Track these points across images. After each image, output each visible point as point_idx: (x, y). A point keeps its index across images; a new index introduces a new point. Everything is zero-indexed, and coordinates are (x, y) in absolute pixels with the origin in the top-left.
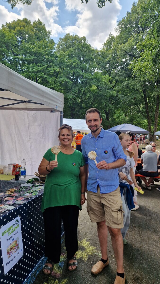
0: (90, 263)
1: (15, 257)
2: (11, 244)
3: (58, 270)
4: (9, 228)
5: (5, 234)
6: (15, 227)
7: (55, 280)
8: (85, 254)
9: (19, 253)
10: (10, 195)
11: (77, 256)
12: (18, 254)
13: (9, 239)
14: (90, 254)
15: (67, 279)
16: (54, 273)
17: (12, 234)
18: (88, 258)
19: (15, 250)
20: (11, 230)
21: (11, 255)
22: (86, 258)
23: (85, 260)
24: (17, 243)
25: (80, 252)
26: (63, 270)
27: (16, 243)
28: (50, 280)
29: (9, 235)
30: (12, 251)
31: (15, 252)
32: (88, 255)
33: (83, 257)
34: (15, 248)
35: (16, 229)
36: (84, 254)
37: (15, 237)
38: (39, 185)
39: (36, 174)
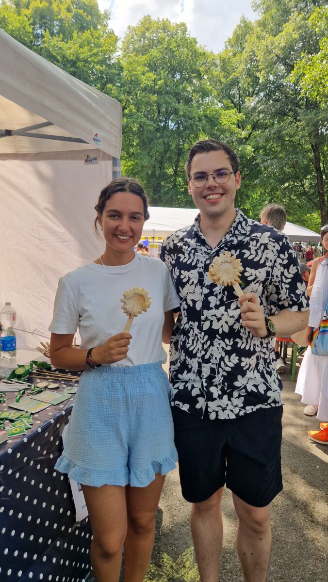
38: (46, 387)
39: (44, 348)
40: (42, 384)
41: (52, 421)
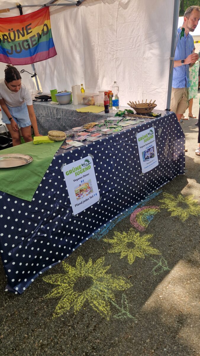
0: (189, 224)
1: (87, 200)
2: (80, 185)
3: (143, 223)
4: (76, 168)
5: (70, 174)
6: (84, 167)
7: (136, 233)
8: (186, 213)
9: (93, 196)
10: (87, 130)
11: (173, 213)
12: (91, 197)
13: (77, 180)
14: (194, 214)
15: (151, 235)
16: (138, 225)
17: (81, 175)
18: (189, 219)
19: (87, 193)
20: (79, 170)
21: (81, 197)
22: (185, 218)
23: (183, 220)
24: (89, 186)
25: (179, 209)
26: (149, 224)
27: (87, 185)
28: (130, 231)
29: (76, 176)
30: (82, 193)
31: (87, 195)
32: (190, 214)
33: (181, 215)
34: (86, 191)
35: (86, 170)
36: (184, 213)
37: (86, 179)
38: (130, 119)
39: (130, 104)
40: (128, 118)
41: (131, 129)
